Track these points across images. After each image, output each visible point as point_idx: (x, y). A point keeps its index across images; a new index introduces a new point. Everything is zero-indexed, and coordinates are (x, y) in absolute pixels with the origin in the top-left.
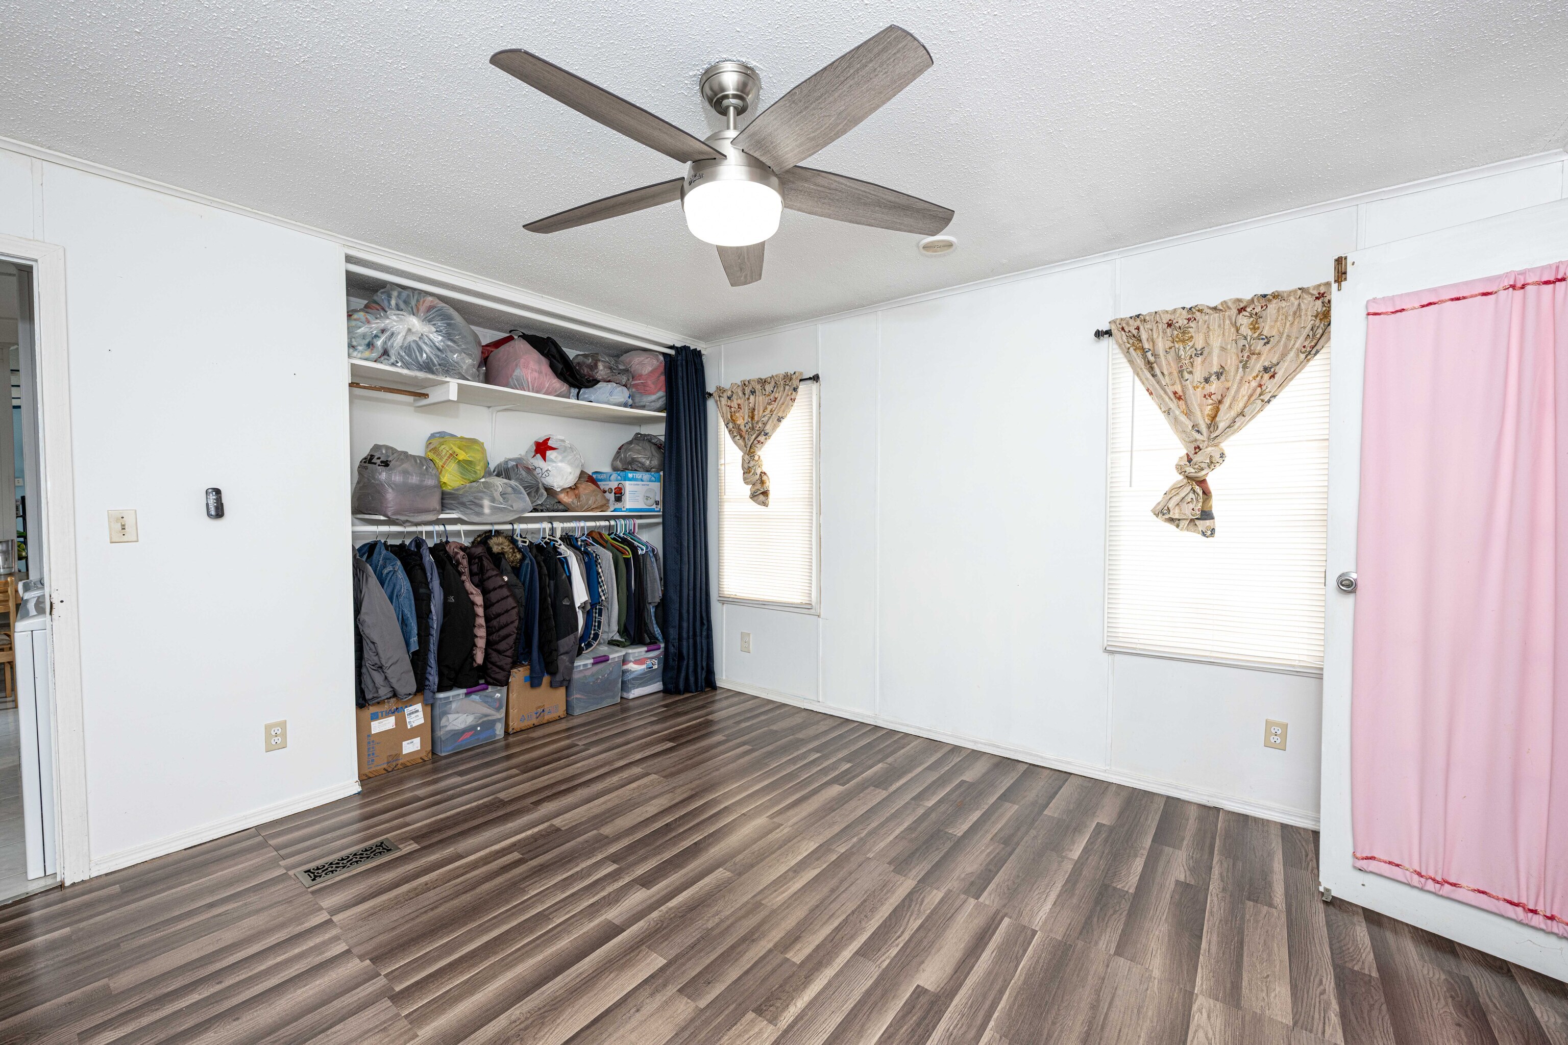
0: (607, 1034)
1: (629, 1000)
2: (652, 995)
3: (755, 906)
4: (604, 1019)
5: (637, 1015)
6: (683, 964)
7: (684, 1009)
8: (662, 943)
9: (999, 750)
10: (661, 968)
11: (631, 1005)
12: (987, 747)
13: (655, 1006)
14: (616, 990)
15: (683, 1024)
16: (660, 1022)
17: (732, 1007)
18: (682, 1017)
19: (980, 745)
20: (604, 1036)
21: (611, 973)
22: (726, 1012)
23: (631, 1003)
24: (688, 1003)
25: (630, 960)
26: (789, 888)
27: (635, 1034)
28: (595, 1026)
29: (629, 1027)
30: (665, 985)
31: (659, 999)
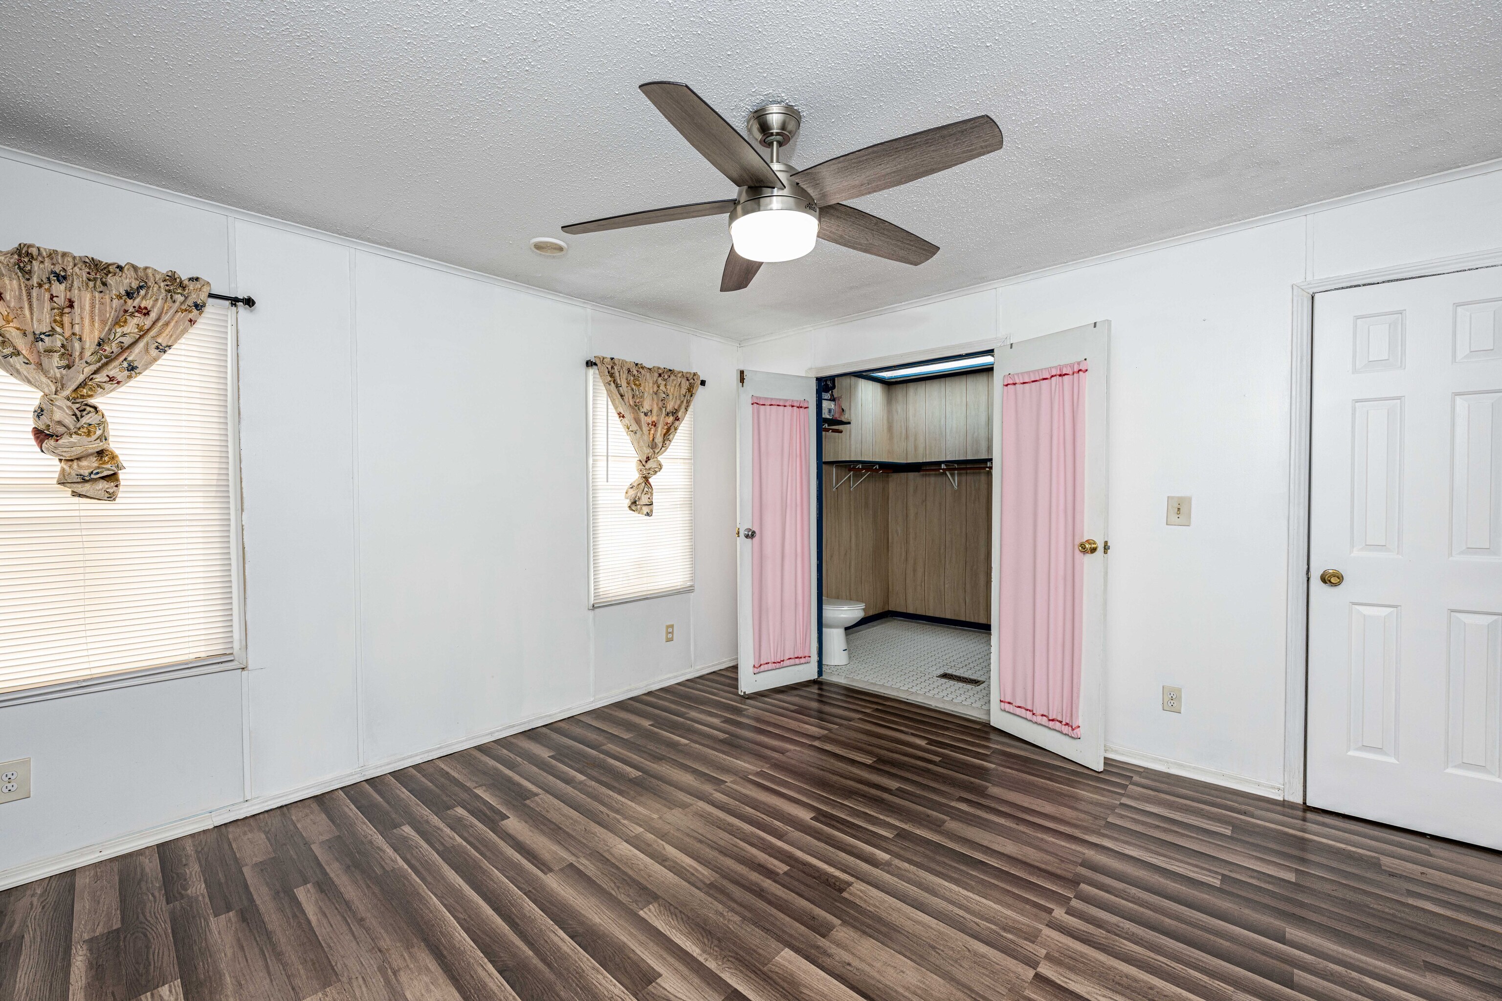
0: (878, 984)
1: (836, 972)
2: (830, 956)
3: (712, 889)
4: (862, 989)
5: (854, 964)
6: (791, 936)
7: (842, 933)
8: (759, 954)
9: (515, 728)
10: (796, 952)
11: (844, 971)
12: (503, 732)
13: (843, 952)
14: (825, 985)
15: (859, 933)
16: (859, 948)
17: (839, 905)
18: (852, 934)
19: (497, 734)
20: (880, 986)
21: (801, 992)
22: (844, 907)
23: (840, 970)
24: (837, 931)
25: (784, 979)
26: (691, 866)
27: (875, 964)
28: (871, 995)
29: (867, 968)
30: (818, 947)
31: (833, 949)
